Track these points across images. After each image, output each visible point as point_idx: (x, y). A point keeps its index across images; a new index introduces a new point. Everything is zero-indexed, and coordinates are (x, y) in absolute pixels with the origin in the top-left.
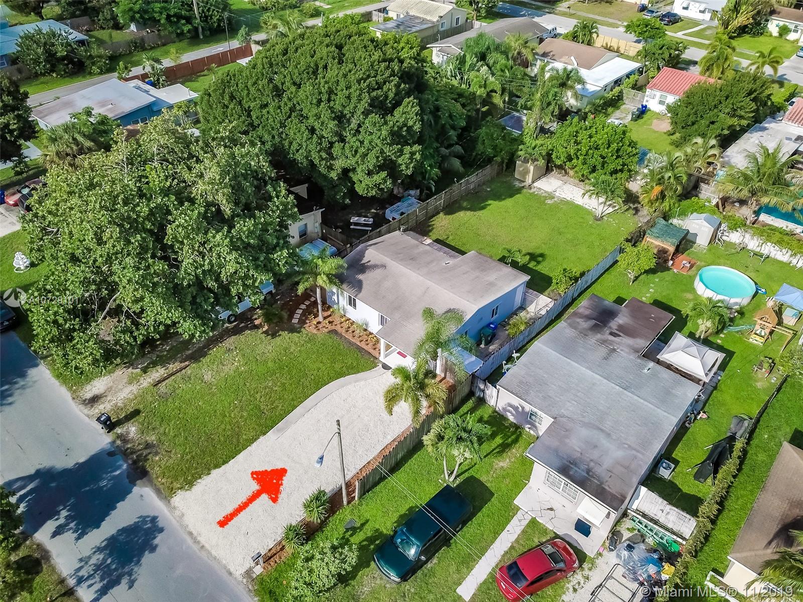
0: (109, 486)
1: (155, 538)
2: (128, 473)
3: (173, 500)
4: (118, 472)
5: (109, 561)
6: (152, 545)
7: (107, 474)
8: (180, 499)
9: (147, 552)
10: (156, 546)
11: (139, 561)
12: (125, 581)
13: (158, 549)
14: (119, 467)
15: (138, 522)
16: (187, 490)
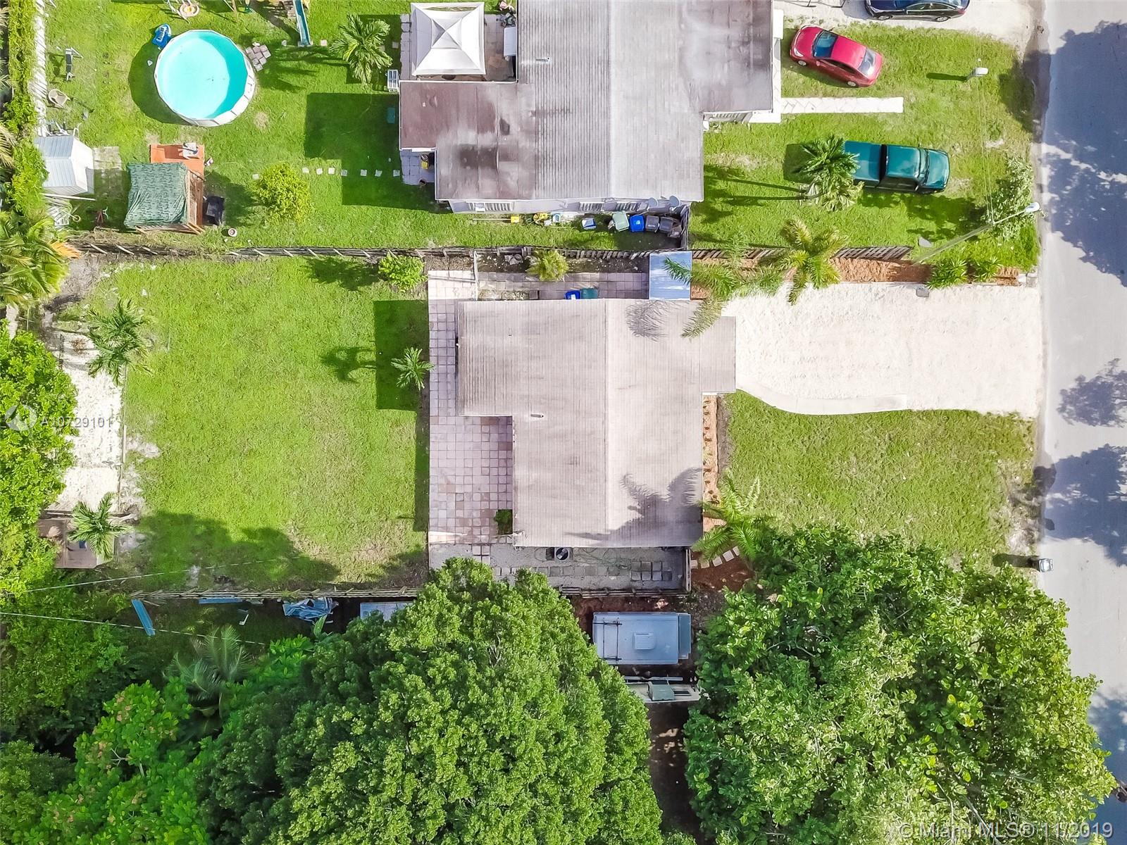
0: (1074, 485)
1: (1073, 390)
2: (1049, 487)
3: (1034, 415)
4: (1058, 495)
5: (1118, 401)
6: (1080, 384)
7: (1067, 502)
8: (1028, 411)
9: (1087, 381)
10: (1076, 380)
11: (1098, 378)
12: (1117, 371)
13: (1077, 375)
14: (1054, 501)
15: (1074, 419)
16: (1017, 413)
